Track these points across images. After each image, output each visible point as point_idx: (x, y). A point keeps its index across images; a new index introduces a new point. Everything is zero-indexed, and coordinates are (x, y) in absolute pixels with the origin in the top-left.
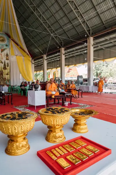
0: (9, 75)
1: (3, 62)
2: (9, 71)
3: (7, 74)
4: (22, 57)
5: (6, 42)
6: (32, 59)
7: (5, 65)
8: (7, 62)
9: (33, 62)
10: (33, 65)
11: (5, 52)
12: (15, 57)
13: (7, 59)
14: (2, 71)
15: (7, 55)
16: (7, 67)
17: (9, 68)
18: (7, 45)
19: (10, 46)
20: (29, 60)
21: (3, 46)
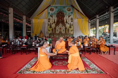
0: (72, 32)
1: (69, 23)
2: (73, 29)
3: (72, 31)
4: (81, 19)
5: (71, 11)
6: (89, 19)
7: (70, 25)
8: (71, 23)
9: (90, 21)
10: (90, 24)
11: (71, 17)
12: (77, 19)
13: (71, 22)
14: (69, 29)
15: (72, 19)
16: (71, 27)
17: (73, 26)
18: (72, 13)
19: (74, 13)
20: (87, 20)
21: (69, 13)
